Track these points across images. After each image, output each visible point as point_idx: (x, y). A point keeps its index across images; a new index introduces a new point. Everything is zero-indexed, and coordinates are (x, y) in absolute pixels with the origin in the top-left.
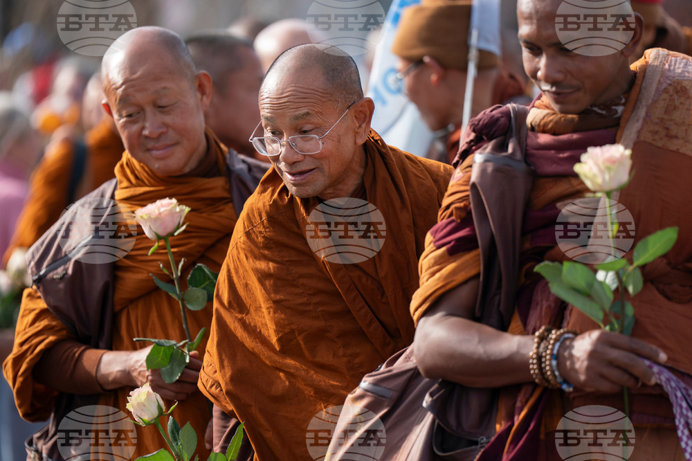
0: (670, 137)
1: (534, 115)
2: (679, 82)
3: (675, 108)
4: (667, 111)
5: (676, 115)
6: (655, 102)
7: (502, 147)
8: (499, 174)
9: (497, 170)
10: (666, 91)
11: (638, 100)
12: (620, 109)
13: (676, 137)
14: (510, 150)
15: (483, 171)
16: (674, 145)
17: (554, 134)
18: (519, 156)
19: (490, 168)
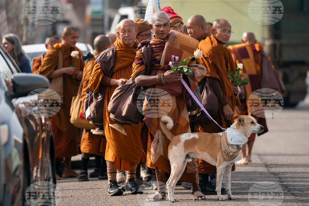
0: (174, 45)
1: (151, 42)
2: (175, 36)
3: (175, 40)
4: (173, 41)
5: (175, 42)
6: (171, 39)
7: (147, 46)
8: (147, 51)
9: (146, 50)
10: (173, 37)
11: (168, 39)
12: (166, 40)
13: (175, 45)
14: (148, 47)
15: (144, 51)
16: (174, 47)
17: (155, 45)
18: (150, 48)
19: (145, 50)
